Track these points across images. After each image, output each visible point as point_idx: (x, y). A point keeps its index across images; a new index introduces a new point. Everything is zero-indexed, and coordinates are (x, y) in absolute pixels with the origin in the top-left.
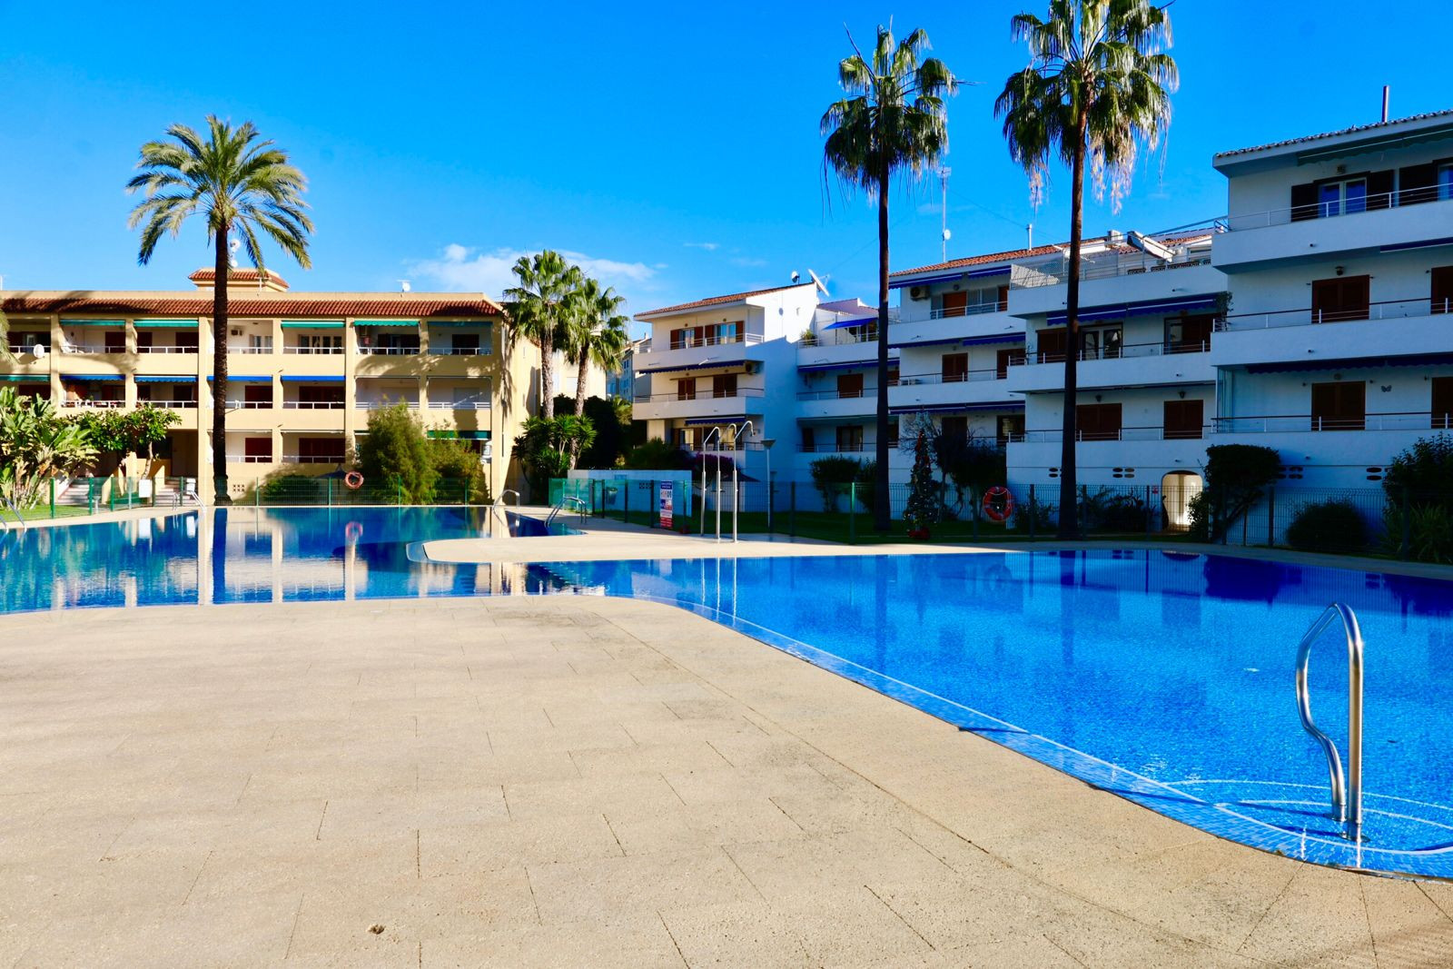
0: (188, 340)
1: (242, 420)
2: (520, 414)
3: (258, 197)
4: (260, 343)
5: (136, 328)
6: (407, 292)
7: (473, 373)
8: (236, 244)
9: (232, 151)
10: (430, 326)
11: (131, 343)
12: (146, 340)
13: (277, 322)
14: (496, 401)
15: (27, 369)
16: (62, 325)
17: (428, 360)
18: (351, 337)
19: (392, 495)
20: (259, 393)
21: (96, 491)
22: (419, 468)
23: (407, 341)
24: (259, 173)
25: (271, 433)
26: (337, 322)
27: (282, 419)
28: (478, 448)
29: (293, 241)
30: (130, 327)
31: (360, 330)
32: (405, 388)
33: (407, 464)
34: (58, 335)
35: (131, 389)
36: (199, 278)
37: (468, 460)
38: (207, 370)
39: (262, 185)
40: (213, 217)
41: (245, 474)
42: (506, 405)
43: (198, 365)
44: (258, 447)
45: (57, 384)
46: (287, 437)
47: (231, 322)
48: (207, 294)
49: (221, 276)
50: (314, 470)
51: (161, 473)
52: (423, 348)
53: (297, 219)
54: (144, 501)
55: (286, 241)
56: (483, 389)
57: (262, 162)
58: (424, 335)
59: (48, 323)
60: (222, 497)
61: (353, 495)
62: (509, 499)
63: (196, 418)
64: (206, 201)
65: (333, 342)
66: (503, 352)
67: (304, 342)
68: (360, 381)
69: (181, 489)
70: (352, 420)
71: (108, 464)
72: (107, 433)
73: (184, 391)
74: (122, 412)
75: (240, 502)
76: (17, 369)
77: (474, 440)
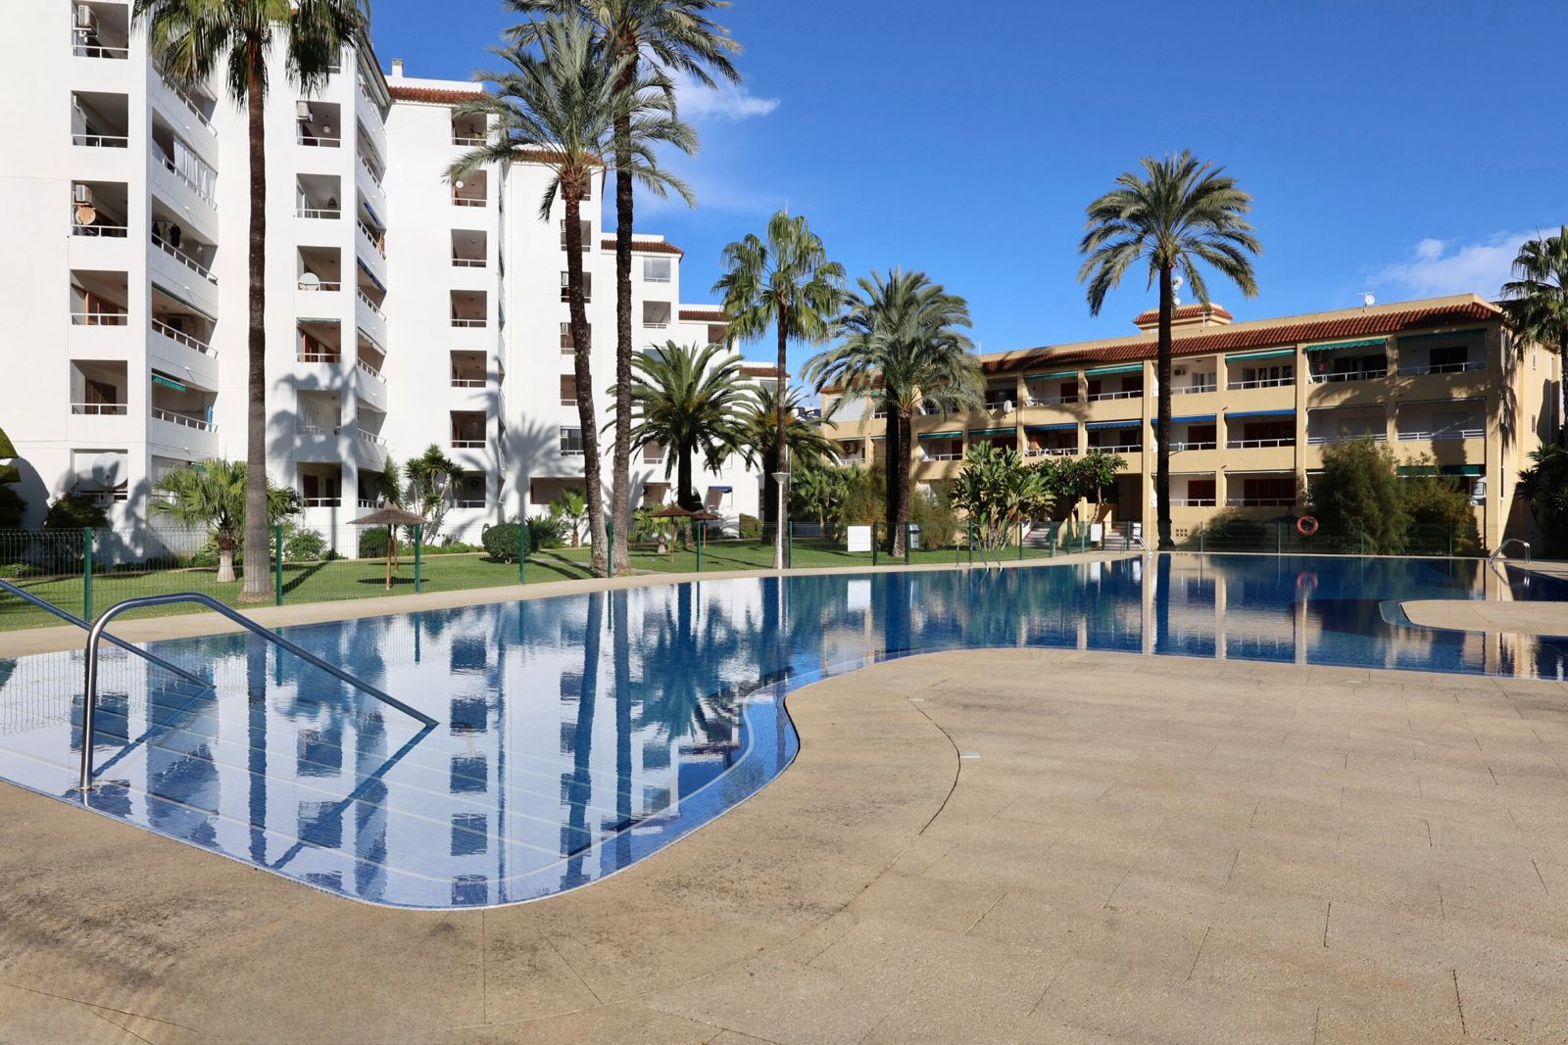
0: (1132, 385)
1: (1186, 462)
2: (1528, 440)
3: (1199, 230)
4: (1204, 381)
5: (1086, 377)
6: (1371, 305)
7: (1460, 394)
8: (1179, 280)
9: (1173, 188)
10: (1399, 342)
11: (1083, 392)
12: (1096, 389)
13: (1221, 357)
14: (1492, 428)
15: (999, 423)
16: (1027, 382)
17: (1398, 381)
18: (1303, 365)
19: (1354, 543)
20: (1202, 433)
21: (1053, 534)
22: (1386, 510)
23: (1371, 362)
24: (1203, 203)
25: (1214, 475)
26: (1287, 350)
27: (1226, 460)
28: (1467, 486)
29: (1237, 270)
30: (1081, 375)
31: (1314, 356)
32: (1368, 418)
33: (1372, 507)
34: (1023, 392)
35: (1083, 436)
36: (1143, 321)
37: (1455, 501)
38: (1152, 412)
39: (1203, 215)
40: (1155, 258)
41: (1188, 517)
42: (1508, 432)
43: (1142, 408)
44: (1201, 490)
45: (1022, 436)
46: (1232, 478)
47: (1175, 362)
48: (1152, 336)
49: (1165, 318)
50: (1262, 513)
51: (1108, 518)
52: (1392, 369)
53: (1242, 242)
54: (1094, 545)
55: (1231, 271)
56: (1475, 414)
57: (1205, 190)
58: (1392, 353)
59: (1015, 381)
60: (1165, 542)
61: (1305, 543)
62: (1511, 550)
63: (1141, 462)
64: (1151, 242)
65: (1284, 373)
66: (1503, 365)
67: (1249, 375)
68: (1313, 414)
69: (1127, 533)
70: (1305, 457)
71: (1063, 509)
72: (1062, 479)
73: (1129, 436)
74: (1076, 459)
75: (1184, 547)
76: (991, 425)
77: (1461, 477)
